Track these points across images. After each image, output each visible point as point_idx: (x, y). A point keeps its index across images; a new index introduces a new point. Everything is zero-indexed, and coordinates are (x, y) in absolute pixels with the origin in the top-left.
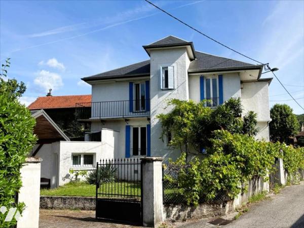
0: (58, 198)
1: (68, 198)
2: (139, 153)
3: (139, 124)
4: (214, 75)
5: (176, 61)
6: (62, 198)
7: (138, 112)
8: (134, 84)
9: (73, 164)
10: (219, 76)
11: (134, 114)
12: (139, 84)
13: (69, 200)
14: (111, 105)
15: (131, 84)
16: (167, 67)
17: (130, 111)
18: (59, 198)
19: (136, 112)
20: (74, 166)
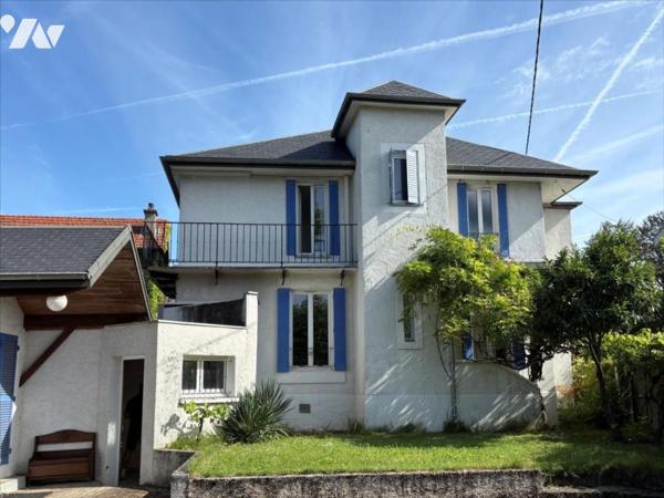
0: (291, 481)
1: (328, 480)
2: (311, 359)
3: (311, 287)
4: (488, 182)
5: (423, 140)
6: (304, 481)
7: (308, 257)
8: (297, 184)
9: (184, 388)
10: (499, 185)
11: (298, 260)
12: (309, 188)
13: (328, 486)
14: (228, 232)
15: (290, 185)
16: (404, 152)
17: (288, 254)
18: (296, 480)
19: (302, 257)
20: (187, 391)
